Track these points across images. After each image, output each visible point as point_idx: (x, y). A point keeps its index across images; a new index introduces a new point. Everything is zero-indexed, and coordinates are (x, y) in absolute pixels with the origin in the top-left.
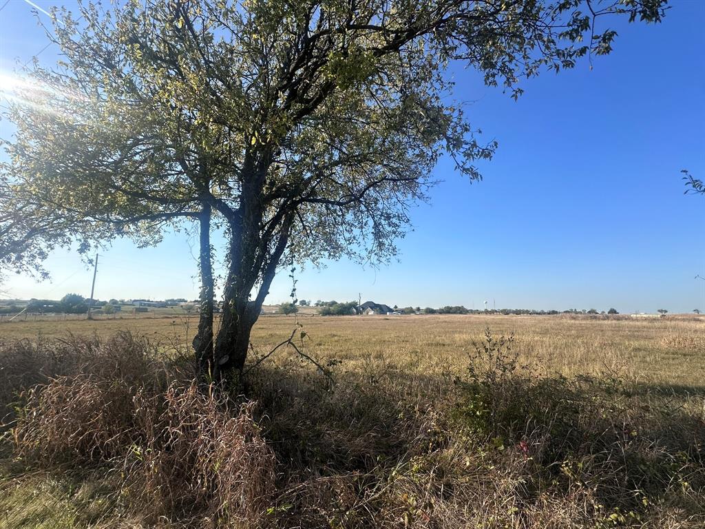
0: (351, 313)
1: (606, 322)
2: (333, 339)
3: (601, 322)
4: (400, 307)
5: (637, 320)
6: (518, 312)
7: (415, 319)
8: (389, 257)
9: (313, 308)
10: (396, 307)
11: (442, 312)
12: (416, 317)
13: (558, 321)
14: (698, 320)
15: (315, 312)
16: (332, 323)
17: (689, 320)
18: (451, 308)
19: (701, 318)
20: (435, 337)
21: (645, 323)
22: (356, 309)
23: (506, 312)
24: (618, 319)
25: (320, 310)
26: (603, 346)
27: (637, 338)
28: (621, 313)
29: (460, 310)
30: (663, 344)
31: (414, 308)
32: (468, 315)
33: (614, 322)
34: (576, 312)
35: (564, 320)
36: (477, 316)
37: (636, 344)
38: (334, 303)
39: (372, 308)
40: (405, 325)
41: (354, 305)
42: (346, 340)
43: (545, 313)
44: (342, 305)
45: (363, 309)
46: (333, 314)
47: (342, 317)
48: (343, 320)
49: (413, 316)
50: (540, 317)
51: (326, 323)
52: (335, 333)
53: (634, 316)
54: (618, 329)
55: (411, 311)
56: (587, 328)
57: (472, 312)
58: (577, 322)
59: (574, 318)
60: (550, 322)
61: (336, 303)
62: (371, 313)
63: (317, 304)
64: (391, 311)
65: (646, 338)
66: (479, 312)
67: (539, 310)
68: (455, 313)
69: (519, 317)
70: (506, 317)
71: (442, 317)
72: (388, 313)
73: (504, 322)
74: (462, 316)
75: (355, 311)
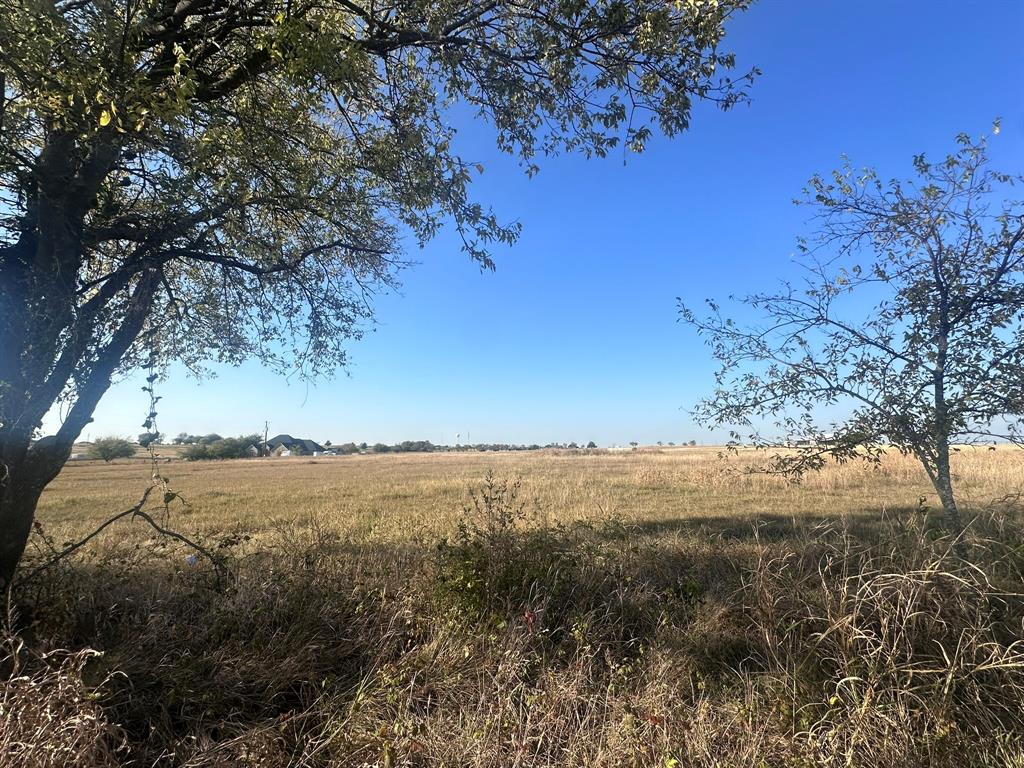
0: (247, 455)
1: (586, 457)
2: (216, 500)
3: (582, 457)
4: (334, 443)
5: (613, 454)
6: (496, 448)
7: (360, 461)
8: (333, 366)
9: (168, 447)
10: (328, 444)
11: (398, 449)
12: (361, 458)
13: (540, 458)
14: (662, 453)
15: (173, 454)
16: (212, 472)
17: (655, 453)
18: (412, 444)
19: (663, 450)
20: (392, 486)
21: (621, 457)
22: (259, 447)
23: (482, 448)
24: (598, 453)
25: (185, 451)
26: (586, 485)
27: (616, 474)
28: (600, 446)
29: (424, 447)
30: (636, 479)
31: (358, 444)
32: (434, 454)
33: (594, 456)
34: (557, 446)
35: (546, 457)
36: (446, 454)
37: (614, 480)
38: (214, 438)
39: (288, 446)
40: (345, 471)
41: (254, 441)
42: (241, 500)
43: (525, 449)
44: (231, 441)
45: (272, 447)
46: (211, 458)
47: (230, 462)
48: (234, 468)
49: (356, 457)
50: (521, 453)
51: (199, 473)
52: (218, 489)
53: (611, 450)
54: (597, 464)
55: (351, 449)
56: (570, 465)
57: (440, 448)
58: (560, 458)
59: (556, 454)
60: (532, 459)
61: (219, 438)
62: (286, 453)
63: (179, 441)
64: (320, 449)
65: (623, 473)
66: (449, 449)
67: (519, 445)
68: (416, 451)
69: (498, 454)
70: (482, 454)
71: (400, 456)
72: (315, 453)
73: (480, 460)
74: (426, 454)
75: (255, 450)
